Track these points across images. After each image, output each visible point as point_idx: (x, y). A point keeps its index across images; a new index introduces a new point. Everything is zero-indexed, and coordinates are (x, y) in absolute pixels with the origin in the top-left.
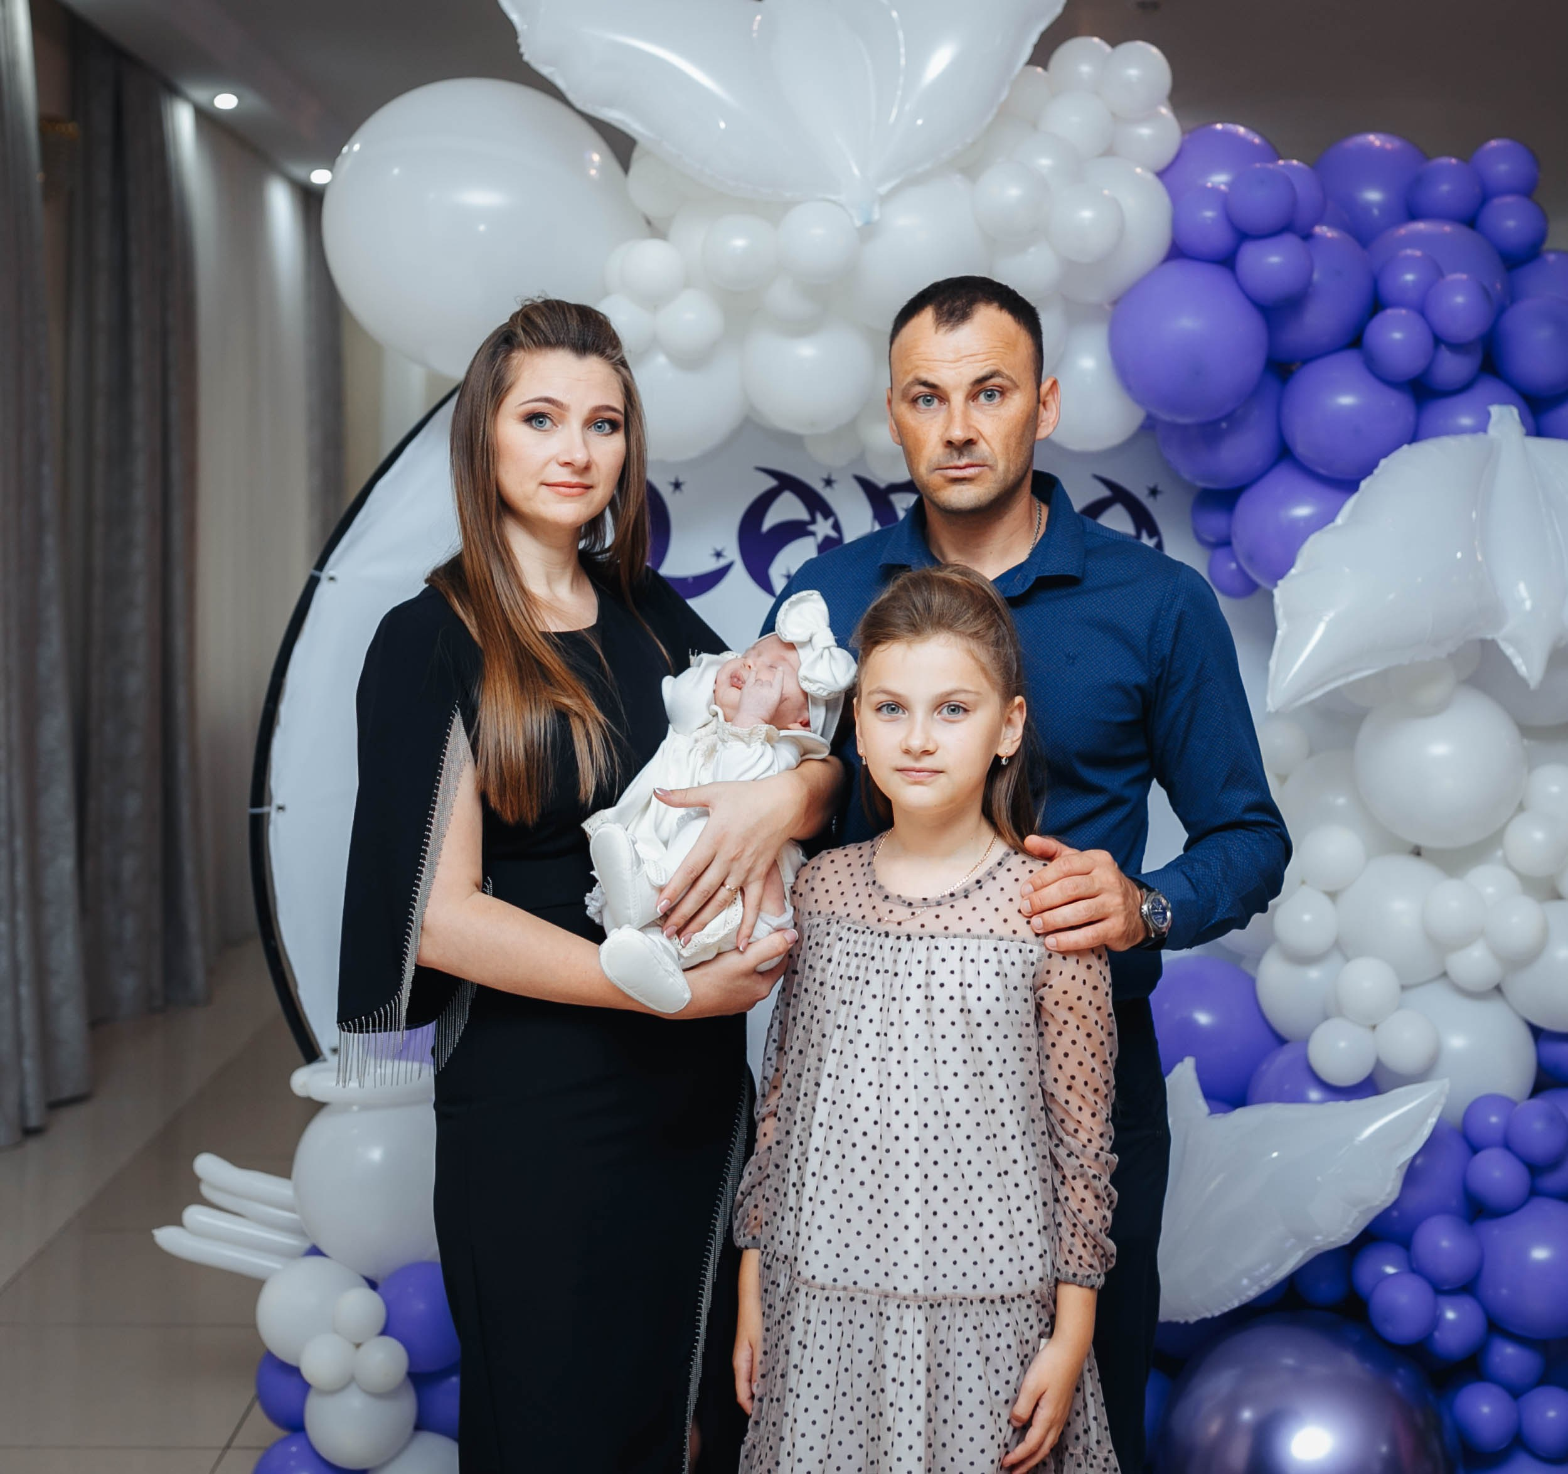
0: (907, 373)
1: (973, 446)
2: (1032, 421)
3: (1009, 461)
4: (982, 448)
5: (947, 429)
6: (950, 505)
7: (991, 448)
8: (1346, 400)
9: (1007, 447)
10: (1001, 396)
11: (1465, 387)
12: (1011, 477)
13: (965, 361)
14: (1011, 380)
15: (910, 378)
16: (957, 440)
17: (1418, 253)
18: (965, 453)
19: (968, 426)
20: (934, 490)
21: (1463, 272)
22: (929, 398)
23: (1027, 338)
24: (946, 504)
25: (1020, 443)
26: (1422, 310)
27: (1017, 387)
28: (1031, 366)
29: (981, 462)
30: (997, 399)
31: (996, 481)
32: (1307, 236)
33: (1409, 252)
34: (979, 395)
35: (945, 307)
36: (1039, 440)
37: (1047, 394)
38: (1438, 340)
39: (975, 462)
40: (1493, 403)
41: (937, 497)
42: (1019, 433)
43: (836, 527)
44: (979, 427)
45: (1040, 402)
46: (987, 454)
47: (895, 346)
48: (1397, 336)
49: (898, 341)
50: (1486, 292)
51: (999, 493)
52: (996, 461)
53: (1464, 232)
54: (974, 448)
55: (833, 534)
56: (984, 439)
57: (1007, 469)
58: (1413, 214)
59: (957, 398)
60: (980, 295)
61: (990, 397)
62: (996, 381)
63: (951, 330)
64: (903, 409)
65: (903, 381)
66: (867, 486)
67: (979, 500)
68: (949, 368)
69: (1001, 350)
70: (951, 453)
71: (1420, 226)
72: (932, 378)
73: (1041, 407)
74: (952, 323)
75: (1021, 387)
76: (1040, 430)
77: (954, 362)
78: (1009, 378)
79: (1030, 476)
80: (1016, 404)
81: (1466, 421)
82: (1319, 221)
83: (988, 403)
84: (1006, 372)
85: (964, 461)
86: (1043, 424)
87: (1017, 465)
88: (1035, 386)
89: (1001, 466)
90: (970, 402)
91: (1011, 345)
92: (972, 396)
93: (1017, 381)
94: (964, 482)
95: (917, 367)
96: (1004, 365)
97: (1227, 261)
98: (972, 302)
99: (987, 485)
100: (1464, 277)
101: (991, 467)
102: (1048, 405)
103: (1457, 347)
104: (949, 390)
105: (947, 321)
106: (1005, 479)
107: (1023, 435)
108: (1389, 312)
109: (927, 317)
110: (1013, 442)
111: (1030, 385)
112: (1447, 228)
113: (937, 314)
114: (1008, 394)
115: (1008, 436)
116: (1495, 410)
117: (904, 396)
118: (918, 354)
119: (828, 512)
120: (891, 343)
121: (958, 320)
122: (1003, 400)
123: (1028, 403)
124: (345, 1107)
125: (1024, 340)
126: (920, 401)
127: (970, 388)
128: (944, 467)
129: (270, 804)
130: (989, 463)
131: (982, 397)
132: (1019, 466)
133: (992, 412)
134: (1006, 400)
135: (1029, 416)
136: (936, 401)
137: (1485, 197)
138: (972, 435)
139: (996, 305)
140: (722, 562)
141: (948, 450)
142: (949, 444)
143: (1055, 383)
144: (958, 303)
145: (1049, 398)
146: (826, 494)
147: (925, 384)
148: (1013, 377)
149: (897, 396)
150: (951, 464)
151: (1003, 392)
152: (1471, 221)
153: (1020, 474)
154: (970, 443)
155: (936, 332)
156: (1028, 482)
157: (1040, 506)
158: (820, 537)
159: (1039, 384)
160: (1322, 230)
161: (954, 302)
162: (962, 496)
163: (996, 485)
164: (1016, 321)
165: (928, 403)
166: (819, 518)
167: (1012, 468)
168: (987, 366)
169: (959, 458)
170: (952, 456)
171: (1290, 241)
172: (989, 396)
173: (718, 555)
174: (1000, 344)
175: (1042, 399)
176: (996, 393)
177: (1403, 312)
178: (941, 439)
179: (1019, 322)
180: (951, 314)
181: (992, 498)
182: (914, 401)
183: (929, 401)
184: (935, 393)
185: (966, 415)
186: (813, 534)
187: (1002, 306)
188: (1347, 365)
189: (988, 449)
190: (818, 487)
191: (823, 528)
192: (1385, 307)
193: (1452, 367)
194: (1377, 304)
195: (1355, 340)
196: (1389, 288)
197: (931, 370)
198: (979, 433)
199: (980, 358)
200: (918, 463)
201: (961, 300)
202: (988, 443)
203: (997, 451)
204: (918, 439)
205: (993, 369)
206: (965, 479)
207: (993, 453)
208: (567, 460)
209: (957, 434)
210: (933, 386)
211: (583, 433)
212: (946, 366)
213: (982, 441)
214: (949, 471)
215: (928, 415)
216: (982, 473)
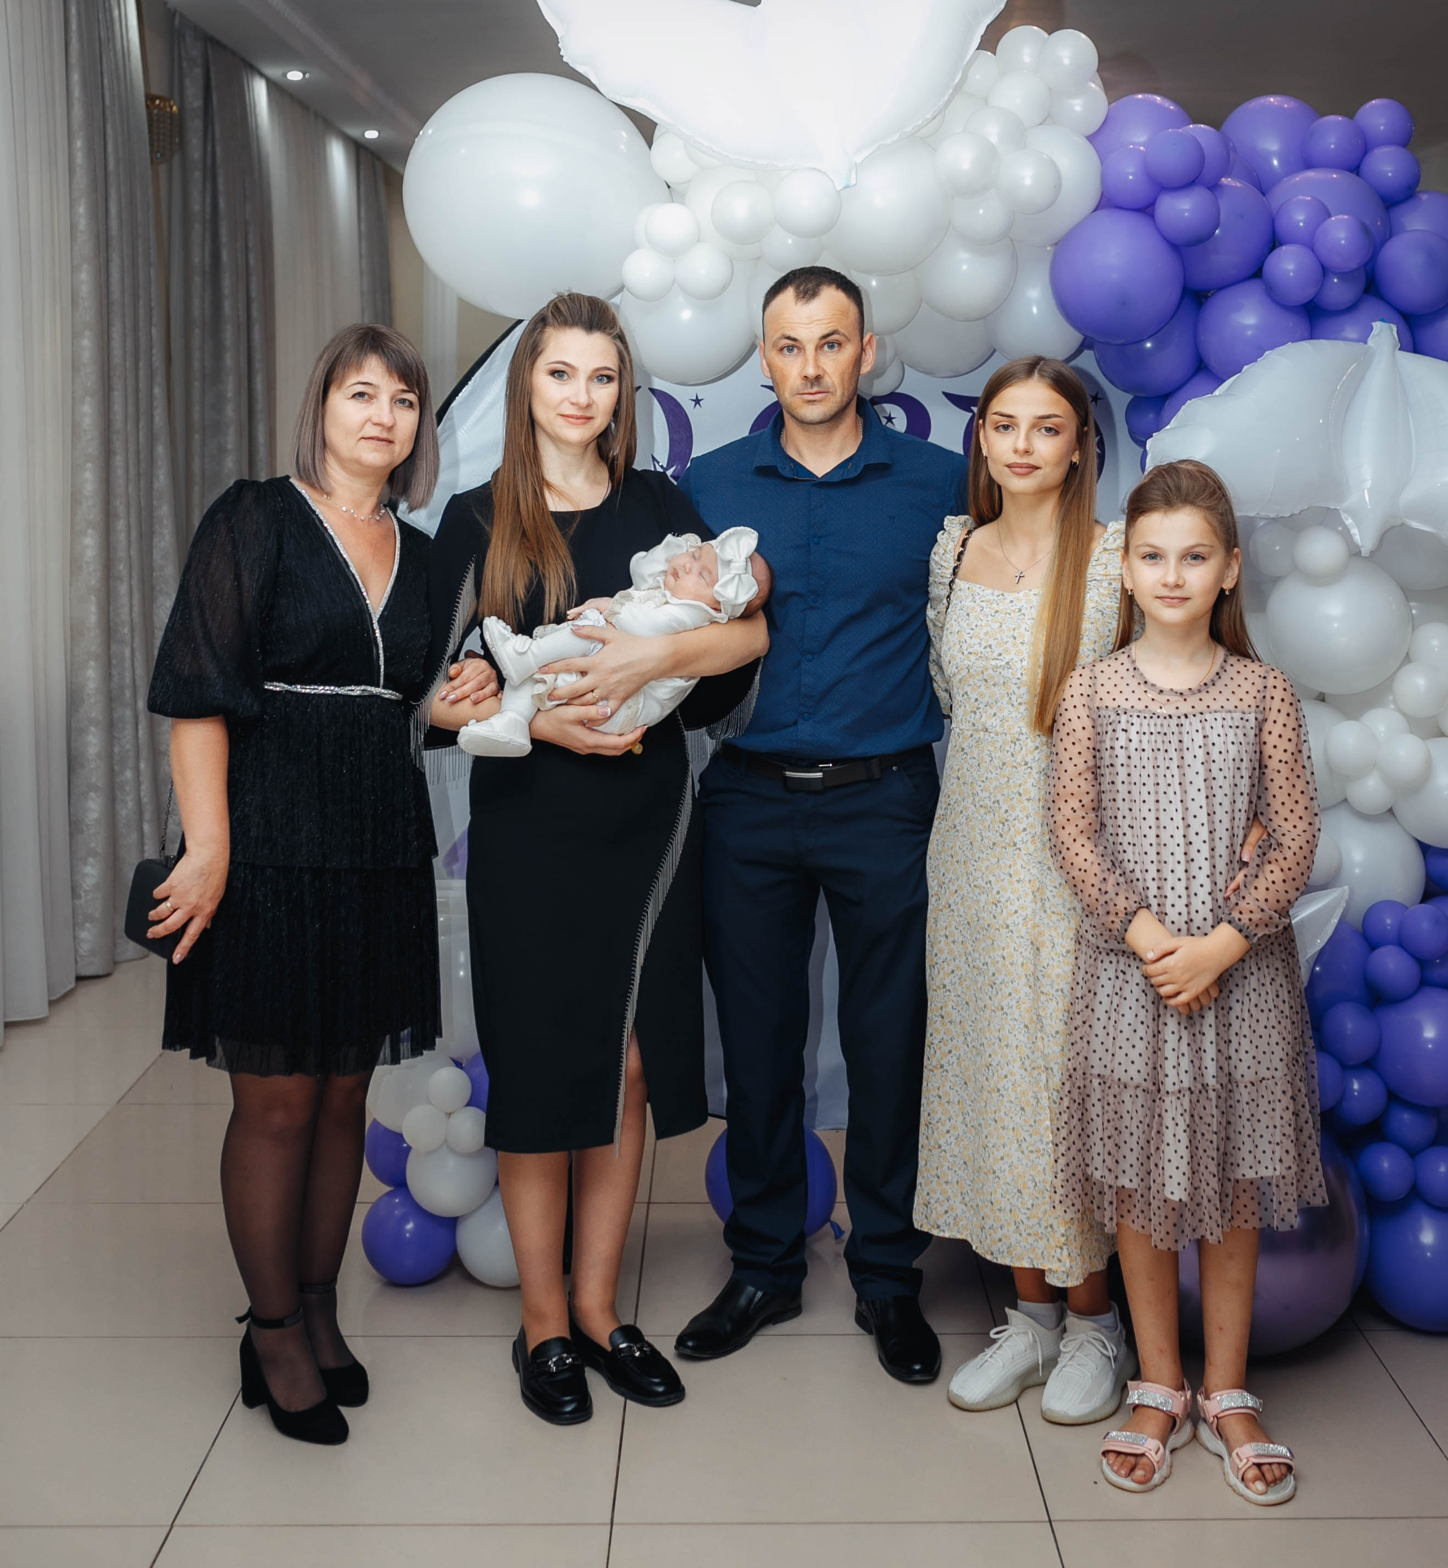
0: (775, 332)
3: (844, 389)
4: (827, 380)
5: (804, 369)
6: (806, 419)
7: (832, 380)
8: (1249, 320)
9: (842, 380)
10: (839, 346)
11: (1351, 308)
12: (845, 399)
13: (815, 323)
14: (845, 336)
15: (779, 335)
16: (810, 376)
17: (1308, 198)
18: (816, 384)
19: (817, 366)
20: (796, 408)
21: (1345, 213)
23: (853, 304)
24: (803, 418)
25: (851, 378)
26: (1310, 245)
27: (849, 340)
28: (857, 326)
29: (826, 390)
30: (836, 349)
31: (835, 402)
32: (1214, 187)
33: (1300, 197)
34: (824, 347)
35: (802, 288)
36: (862, 374)
37: (867, 342)
38: (1325, 271)
39: (822, 390)
40: (1375, 321)
41: (797, 413)
42: (850, 371)
44: (825, 368)
45: (863, 350)
46: (830, 385)
47: (766, 313)
48: (1290, 267)
49: (769, 310)
50: (1365, 229)
51: (837, 410)
52: (835, 389)
53: (1352, 177)
54: (822, 380)
56: (828, 375)
57: (843, 394)
58: (1308, 165)
59: (810, 349)
60: (824, 280)
61: (831, 346)
62: (835, 337)
63: (807, 303)
64: (774, 355)
65: (774, 336)
67: (822, 415)
68: (804, 328)
69: (840, 316)
71: (1311, 174)
72: (793, 335)
73: (864, 352)
74: (806, 298)
75: (851, 340)
76: (862, 368)
77: (810, 324)
78: (843, 335)
79: (855, 398)
80: (849, 351)
82: (1226, 173)
83: (831, 351)
84: (842, 331)
85: (815, 389)
86: (865, 364)
88: (859, 338)
89: (839, 393)
90: (819, 352)
91: (845, 313)
92: (819, 348)
93: (849, 337)
94: (814, 403)
95: (783, 327)
96: (840, 326)
97: (1149, 208)
98: (819, 285)
99: (828, 405)
100: (1346, 217)
101: (833, 394)
102: (867, 352)
103: (1344, 276)
104: (805, 342)
105: (803, 297)
106: (842, 401)
107: (854, 372)
108: (1284, 248)
109: (789, 293)
110: (846, 376)
111: (857, 339)
112: (1334, 175)
113: (796, 291)
114: (843, 345)
115: (842, 374)
116: (1377, 325)
117: (774, 345)
118: (782, 319)
120: (764, 311)
121: (810, 297)
122: (840, 349)
123: (855, 351)
125: (853, 309)
126: (785, 349)
127: (818, 342)
128: (802, 393)
130: (831, 390)
131: (826, 348)
132: (849, 392)
133: (833, 357)
134: (842, 349)
135: (856, 359)
136: (795, 349)
137: (1367, 148)
138: (821, 373)
139: (834, 286)
141: (804, 382)
142: (805, 377)
143: (871, 336)
144: (810, 285)
145: (868, 347)
147: (789, 338)
148: (846, 334)
149: (769, 347)
150: (806, 391)
151: (840, 344)
152: (1355, 168)
153: (850, 397)
154: (818, 378)
155: (795, 304)
156: (854, 403)
157: (859, 420)
159: (862, 338)
160: (1228, 181)
161: (808, 283)
162: (814, 412)
163: (834, 405)
164: (847, 295)
165: (792, 351)
167: (846, 394)
168: (829, 327)
169: (811, 387)
170: (807, 386)
171: (1198, 192)
174: (838, 313)
175: (864, 347)
176: (836, 345)
177: (1296, 248)
178: (800, 375)
179: (849, 296)
180: (805, 293)
181: (831, 414)
182: (781, 349)
184: (792, 345)
185: (816, 360)
187: (839, 288)
188: (1250, 293)
189: (830, 381)
192: (1281, 244)
193: (1338, 291)
194: (1274, 242)
195: (1256, 273)
196: (1283, 227)
197: (793, 329)
198: (824, 371)
199: (827, 321)
200: (784, 390)
201: (811, 282)
202: (831, 378)
203: (836, 383)
204: (783, 375)
205: (834, 328)
206: (814, 401)
207: (833, 383)
208: (574, 401)
209: (811, 372)
210: (795, 340)
211: (587, 384)
212: (803, 326)
213: (826, 375)
214: (805, 396)
215: (791, 359)
216: (826, 397)
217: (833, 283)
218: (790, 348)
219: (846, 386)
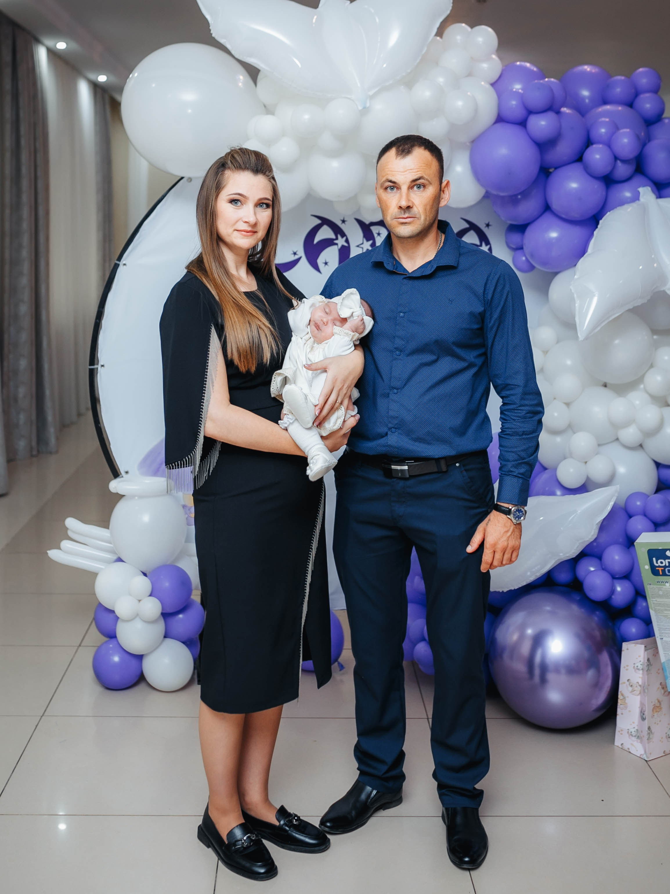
0: (383, 177)
1: (411, 209)
2: (437, 199)
3: (426, 216)
4: (415, 210)
5: (399, 201)
6: (400, 234)
7: (418, 210)
8: (574, 185)
9: (425, 210)
10: (424, 187)
11: (628, 179)
12: (427, 223)
13: (408, 171)
14: (428, 181)
15: (384, 179)
16: (404, 206)
17: (607, 120)
18: (407, 212)
19: (408, 200)
20: (393, 228)
21: (626, 128)
22: (392, 187)
23: (436, 162)
24: (398, 234)
25: (432, 208)
26: (609, 145)
27: (431, 184)
28: (437, 175)
29: (414, 216)
30: (422, 189)
31: (420, 225)
32: (558, 112)
33: (603, 119)
34: (413, 187)
35: (401, 148)
36: (441, 207)
37: (445, 187)
38: (616, 158)
39: (411, 216)
40: (639, 187)
41: (395, 231)
42: (431, 204)
43: (347, 241)
44: (414, 201)
45: (441, 191)
46: (416, 212)
48: (598, 156)
49: (380, 162)
50: (638, 137)
51: (421, 230)
52: (421, 215)
53: (629, 109)
55: (346, 244)
56: (415, 206)
57: (426, 219)
58: (605, 102)
59: (404, 188)
60: (416, 143)
62: (421, 181)
63: (403, 158)
64: (381, 192)
65: (381, 180)
66: (361, 223)
67: (413, 232)
68: (401, 175)
69: (425, 167)
70: (401, 212)
71: (608, 107)
72: (393, 179)
73: (442, 193)
74: (403, 155)
75: (433, 184)
76: (441, 202)
77: (404, 172)
78: (427, 180)
79: (436, 222)
80: (430, 191)
81: (628, 194)
82: (563, 105)
83: (418, 190)
84: (426, 177)
85: (406, 215)
86: (443, 200)
87: (430, 217)
88: (439, 183)
89: (423, 218)
90: (410, 190)
91: (428, 165)
92: (411, 187)
93: (431, 181)
94: (406, 224)
95: (388, 174)
96: (425, 174)
97: (523, 123)
98: (412, 146)
99: (416, 226)
100: (628, 130)
101: (419, 219)
102: (445, 192)
103: (624, 161)
104: (401, 184)
105: (401, 154)
106: (424, 224)
107: (433, 205)
108: (594, 146)
109: (393, 152)
110: (428, 207)
111: (437, 183)
112: (620, 108)
113: (397, 151)
114: (427, 187)
115: (426, 205)
116: (641, 190)
117: (382, 186)
118: (388, 168)
119: (343, 235)
121: (406, 154)
122: (424, 190)
123: (436, 191)
124: (133, 497)
125: (434, 163)
126: (389, 188)
127: (410, 184)
128: (398, 217)
129: (98, 364)
130: (417, 216)
131: (415, 188)
132: (431, 218)
133: (419, 194)
134: (426, 189)
135: (436, 196)
136: (395, 189)
137: (637, 94)
138: (410, 204)
139: (423, 148)
140: (297, 257)
141: (399, 210)
142: (400, 207)
143: (448, 183)
144: (406, 146)
145: (445, 189)
146: (343, 226)
147: (391, 181)
148: (429, 179)
149: (379, 186)
150: (401, 216)
151: (424, 186)
152: (630, 105)
153: (432, 221)
154: (409, 208)
155: (396, 159)
156: (436, 225)
157: (441, 235)
158: (340, 246)
159: (441, 183)
160: (564, 109)
161: (404, 146)
162: (405, 231)
163: (420, 226)
164: (431, 155)
165: (392, 190)
166: (339, 236)
167: (428, 219)
168: (417, 174)
169: (404, 214)
170: (401, 213)
171: (551, 115)
172: (419, 187)
173: (295, 254)
174: (423, 165)
175: (442, 189)
176: (421, 186)
177: (601, 146)
178: (397, 205)
179: (433, 155)
180: (403, 151)
181: (418, 232)
182: (386, 188)
183: (392, 189)
184: (394, 186)
185: (408, 195)
186: (337, 244)
187: (426, 148)
188: (575, 170)
189: (417, 210)
190: (339, 223)
191: (341, 242)
192: (592, 144)
193: (622, 170)
194: (588, 142)
195: (579, 158)
196: (594, 135)
197: (393, 175)
198: (413, 203)
199: (415, 171)
200: (387, 216)
201: (407, 144)
202: (417, 208)
203: (421, 212)
204: (386, 205)
205: (420, 175)
206: (406, 223)
207: (419, 212)
208: (247, 220)
209: (404, 204)
210: (394, 182)
211: (254, 209)
212: (400, 173)
213: (414, 207)
214: (400, 219)
215: (392, 195)
216: (414, 220)
217: (423, 145)
218: (392, 188)
219: (428, 214)
